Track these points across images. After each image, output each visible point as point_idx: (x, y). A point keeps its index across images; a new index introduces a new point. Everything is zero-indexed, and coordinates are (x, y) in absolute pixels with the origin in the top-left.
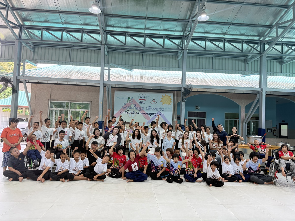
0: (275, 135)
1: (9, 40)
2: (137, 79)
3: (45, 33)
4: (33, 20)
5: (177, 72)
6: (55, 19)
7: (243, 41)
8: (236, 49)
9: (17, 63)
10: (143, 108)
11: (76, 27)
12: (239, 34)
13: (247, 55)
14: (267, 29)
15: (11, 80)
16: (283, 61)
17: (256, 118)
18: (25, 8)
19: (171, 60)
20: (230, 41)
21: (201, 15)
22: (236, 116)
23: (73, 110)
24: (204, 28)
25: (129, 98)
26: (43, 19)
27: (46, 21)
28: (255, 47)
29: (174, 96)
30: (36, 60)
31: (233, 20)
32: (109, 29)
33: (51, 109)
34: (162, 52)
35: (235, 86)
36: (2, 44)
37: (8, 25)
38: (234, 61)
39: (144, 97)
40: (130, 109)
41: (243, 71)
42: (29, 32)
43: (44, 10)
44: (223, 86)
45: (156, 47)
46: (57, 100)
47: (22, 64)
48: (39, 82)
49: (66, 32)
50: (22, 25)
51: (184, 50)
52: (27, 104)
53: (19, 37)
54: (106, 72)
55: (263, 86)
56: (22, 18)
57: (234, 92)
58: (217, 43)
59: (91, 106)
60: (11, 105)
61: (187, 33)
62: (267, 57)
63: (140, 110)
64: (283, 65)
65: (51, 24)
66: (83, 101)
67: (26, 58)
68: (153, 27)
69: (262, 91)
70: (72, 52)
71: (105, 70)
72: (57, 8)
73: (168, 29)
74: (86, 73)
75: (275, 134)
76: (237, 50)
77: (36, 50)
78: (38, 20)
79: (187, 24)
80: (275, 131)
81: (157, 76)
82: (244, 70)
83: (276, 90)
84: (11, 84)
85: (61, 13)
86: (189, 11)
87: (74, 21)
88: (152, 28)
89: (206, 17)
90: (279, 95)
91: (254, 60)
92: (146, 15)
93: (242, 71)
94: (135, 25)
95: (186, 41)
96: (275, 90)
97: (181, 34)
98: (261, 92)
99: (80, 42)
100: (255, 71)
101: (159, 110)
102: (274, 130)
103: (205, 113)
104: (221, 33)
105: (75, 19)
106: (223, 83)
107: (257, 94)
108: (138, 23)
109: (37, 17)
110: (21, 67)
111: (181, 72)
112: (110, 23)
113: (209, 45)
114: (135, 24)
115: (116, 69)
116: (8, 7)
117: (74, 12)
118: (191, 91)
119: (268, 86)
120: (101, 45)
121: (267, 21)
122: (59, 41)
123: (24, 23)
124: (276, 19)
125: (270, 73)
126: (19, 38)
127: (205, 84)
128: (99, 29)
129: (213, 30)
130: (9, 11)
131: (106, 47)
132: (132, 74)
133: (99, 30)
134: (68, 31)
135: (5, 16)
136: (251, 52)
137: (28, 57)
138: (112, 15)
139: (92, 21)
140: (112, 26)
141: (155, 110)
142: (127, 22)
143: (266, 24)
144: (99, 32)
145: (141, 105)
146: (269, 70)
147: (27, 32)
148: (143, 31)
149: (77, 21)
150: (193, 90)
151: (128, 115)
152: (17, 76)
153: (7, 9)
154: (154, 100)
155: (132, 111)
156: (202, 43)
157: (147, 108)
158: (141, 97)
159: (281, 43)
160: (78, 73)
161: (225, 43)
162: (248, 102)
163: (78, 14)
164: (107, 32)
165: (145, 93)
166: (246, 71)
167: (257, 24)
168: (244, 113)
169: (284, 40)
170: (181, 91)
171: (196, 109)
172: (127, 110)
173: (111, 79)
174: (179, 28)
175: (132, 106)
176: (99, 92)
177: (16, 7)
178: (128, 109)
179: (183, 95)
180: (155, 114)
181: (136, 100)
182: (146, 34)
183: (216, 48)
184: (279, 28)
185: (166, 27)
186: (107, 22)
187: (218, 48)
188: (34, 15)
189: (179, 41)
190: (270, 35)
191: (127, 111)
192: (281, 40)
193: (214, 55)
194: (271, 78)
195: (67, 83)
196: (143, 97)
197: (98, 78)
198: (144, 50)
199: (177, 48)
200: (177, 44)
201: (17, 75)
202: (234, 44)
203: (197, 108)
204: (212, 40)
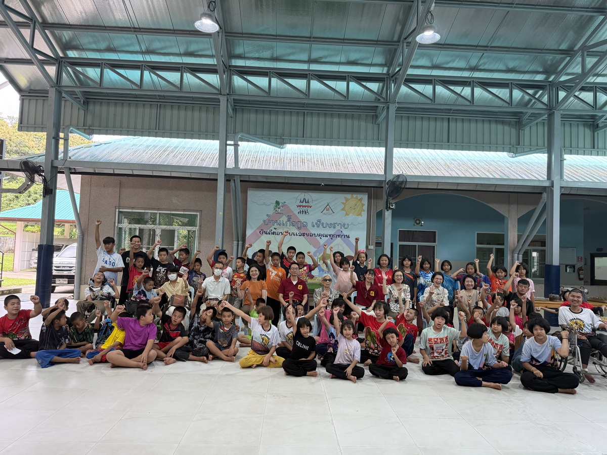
0: (581, 279)
1: (37, 89)
2: (292, 164)
3: (107, 72)
4: (84, 47)
5: (376, 149)
6: (128, 45)
7: (512, 83)
8: (497, 100)
9: (53, 135)
10: (305, 224)
11: (170, 59)
12: (504, 68)
13: (522, 113)
14: (562, 58)
15: (41, 168)
16: (598, 125)
17: (541, 243)
18: (67, 23)
19: (363, 124)
20: (485, 84)
21: (423, 32)
22: (499, 239)
23: (164, 227)
24: (430, 57)
25: (277, 203)
26: (103, 46)
27: (110, 50)
28: (537, 96)
29: (369, 198)
30: (91, 128)
31: (491, 41)
32: (235, 62)
33: (120, 226)
34: (344, 109)
35: (497, 177)
36: (24, 96)
37: (34, 58)
38: (493, 126)
39: (308, 201)
40: (280, 225)
41: (513, 146)
42: (75, 72)
43: (105, 27)
44: (472, 176)
45: (333, 99)
46: (133, 208)
47: (62, 135)
48: (96, 172)
49: (148, 70)
50: (61, 57)
51: (390, 105)
52: (72, 217)
53: (55, 82)
54: (230, 150)
55: (555, 178)
56: (62, 43)
57: (493, 190)
58: (458, 89)
59: (201, 219)
60: (41, 218)
61: (395, 69)
62: (563, 116)
63: (299, 228)
64: (598, 133)
65: (119, 54)
66: (184, 210)
67: (71, 124)
68: (326, 57)
69: (553, 187)
70: (162, 111)
71: (228, 147)
72: (131, 22)
73: (356, 62)
74: (189, 153)
75: (582, 276)
76: (500, 103)
77: (91, 107)
78: (94, 46)
79: (396, 50)
80: (583, 270)
81: (335, 157)
82: (515, 144)
83: (583, 185)
84: (42, 176)
85: (139, 31)
86: (398, 24)
87: (165, 48)
88: (323, 60)
89: (434, 36)
90: (589, 194)
91: (537, 123)
92: (311, 32)
93: (510, 146)
94: (290, 54)
95: (393, 84)
96: (580, 184)
97: (383, 70)
98: (552, 189)
99: (177, 90)
100: (537, 146)
101: (338, 228)
102: (580, 269)
103: (435, 232)
104: (467, 67)
105: (168, 44)
106: (471, 171)
107: (541, 193)
108: (294, 51)
109: (91, 40)
110: (61, 142)
111: (383, 150)
112: (239, 50)
113: (440, 93)
114: (289, 51)
115: (252, 144)
116: (35, 23)
117: (164, 30)
118: (404, 188)
119: (566, 176)
120: (219, 96)
121: (563, 41)
122: (136, 88)
123: (66, 53)
124: (582, 37)
125: (571, 150)
126: (57, 84)
127: (435, 173)
128: (216, 63)
129: (450, 62)
130: (37, 32)
131: (230, 100)
132: (284, 154)
133: (216, 65)
134: (154, 68)
135: (28, 40)
136: (529, 106)
137: (75, 122)
138: (242, 34)
139: (201, 46)
140: (242, 56)
141: (330, 227)
142: (271, 48)
143: (560, 48)
144: (215, 69)
145: (303, 218)
146: (567, 143)
147: (73, 71)
148: (304, 67)
149: (171, 47)
150: (408, 186)
151: (275, 237)
152: (52, 161)
153: (32, 26)
154: (328, 207)
155: (283, 230)
156: (427, 89)
157: (314, 224)
158: (301, 201)
159: (592, 87)
160: (174, 153)
161: (475, 88)
162: (524, 210)
163: (173, 33)
164: (232, 69)
165: (309, 193)
166: (519, 145)
167: (542, 48)
168: (516, 234)
169: (600, 80)
170: (383, 187)
171: (415, 224)
172: (272, 228)
173: (239, 164)
174: (379, 59)
175: (284, 219)
176: (216, 191)
177: (50, 22)
178: (276, 226)
179: (387, 197)
180: (330, 236)
181: (291, 208)
182: (311, 73)
183: (457, 100)
184: (587, 55)
185: (353, 57)
186: (232, 49)
187: (460, 99)
188: (85, 38)
189: (379, 86)
190: (569, 71)
191: (274, 230)
192: (592, 81)
193: (452, 113)
194: (571, 160)
195: (153, 173)
196: (305, 201)
197: (214, 162)
198: (307, 104)
199: (375, 100)
200: (376, 90)
201: (53, 158)
202: (494, 90)
203: (418, 224)
204: (446, 82)
